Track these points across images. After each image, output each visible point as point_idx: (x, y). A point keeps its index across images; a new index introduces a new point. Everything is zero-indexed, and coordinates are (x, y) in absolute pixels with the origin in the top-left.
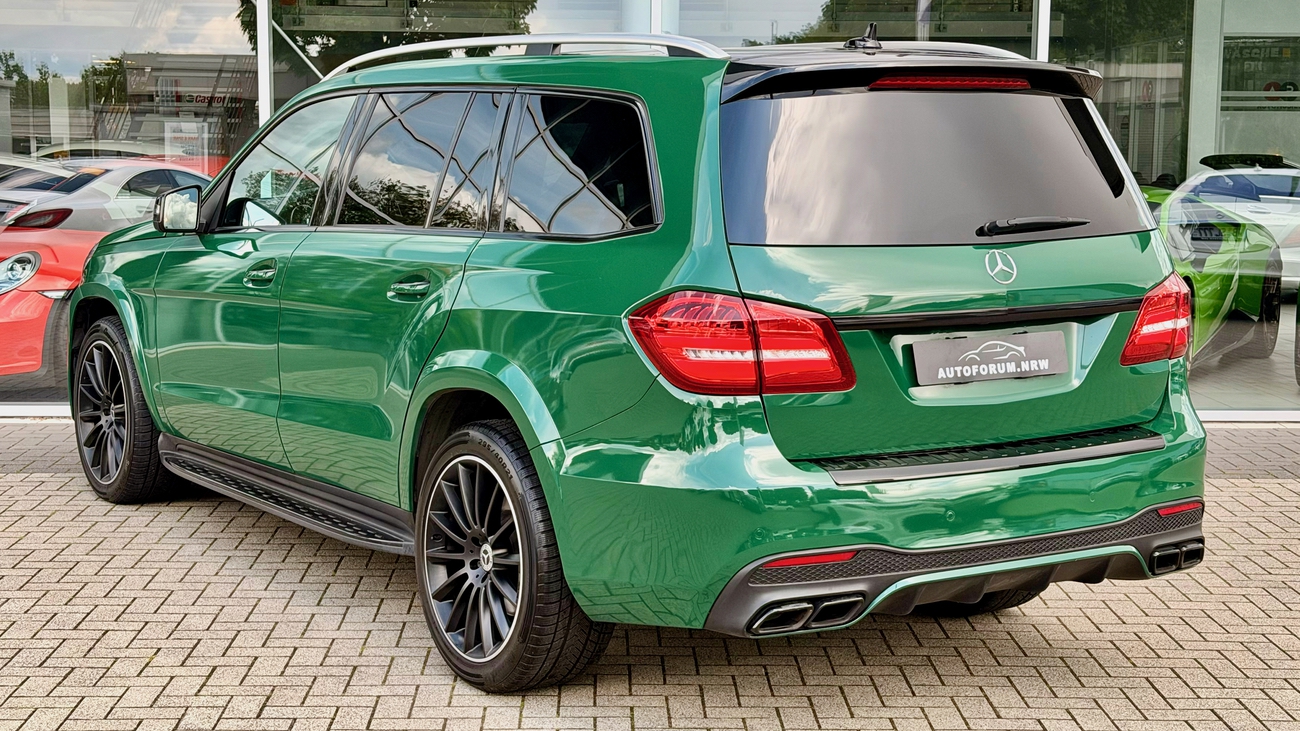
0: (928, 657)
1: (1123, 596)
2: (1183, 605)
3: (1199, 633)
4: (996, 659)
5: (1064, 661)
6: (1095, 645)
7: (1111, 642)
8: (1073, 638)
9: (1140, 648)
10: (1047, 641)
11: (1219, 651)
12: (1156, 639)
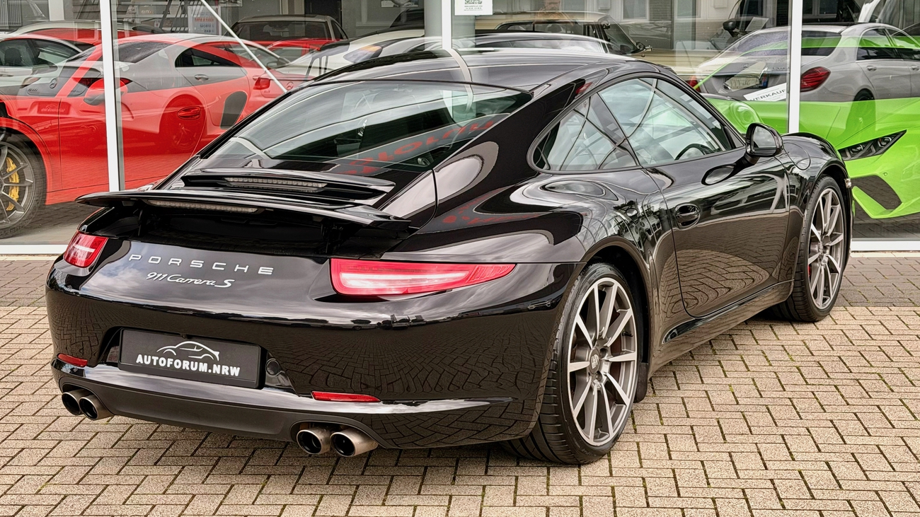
0: (581, 498)
1: (804, 430)
2: (860, 440)
3: (864, 471)
4: (647, 499)
5: (714, 502)
6: (753, 483)
7: (772, 480)
8: (735, 476)
9: (797, 488)
10: (707, 479)
11: (877, 492)
12: (819, 477)
